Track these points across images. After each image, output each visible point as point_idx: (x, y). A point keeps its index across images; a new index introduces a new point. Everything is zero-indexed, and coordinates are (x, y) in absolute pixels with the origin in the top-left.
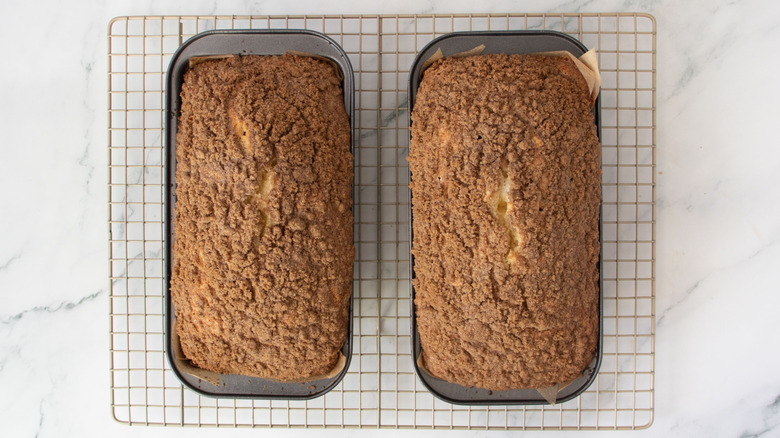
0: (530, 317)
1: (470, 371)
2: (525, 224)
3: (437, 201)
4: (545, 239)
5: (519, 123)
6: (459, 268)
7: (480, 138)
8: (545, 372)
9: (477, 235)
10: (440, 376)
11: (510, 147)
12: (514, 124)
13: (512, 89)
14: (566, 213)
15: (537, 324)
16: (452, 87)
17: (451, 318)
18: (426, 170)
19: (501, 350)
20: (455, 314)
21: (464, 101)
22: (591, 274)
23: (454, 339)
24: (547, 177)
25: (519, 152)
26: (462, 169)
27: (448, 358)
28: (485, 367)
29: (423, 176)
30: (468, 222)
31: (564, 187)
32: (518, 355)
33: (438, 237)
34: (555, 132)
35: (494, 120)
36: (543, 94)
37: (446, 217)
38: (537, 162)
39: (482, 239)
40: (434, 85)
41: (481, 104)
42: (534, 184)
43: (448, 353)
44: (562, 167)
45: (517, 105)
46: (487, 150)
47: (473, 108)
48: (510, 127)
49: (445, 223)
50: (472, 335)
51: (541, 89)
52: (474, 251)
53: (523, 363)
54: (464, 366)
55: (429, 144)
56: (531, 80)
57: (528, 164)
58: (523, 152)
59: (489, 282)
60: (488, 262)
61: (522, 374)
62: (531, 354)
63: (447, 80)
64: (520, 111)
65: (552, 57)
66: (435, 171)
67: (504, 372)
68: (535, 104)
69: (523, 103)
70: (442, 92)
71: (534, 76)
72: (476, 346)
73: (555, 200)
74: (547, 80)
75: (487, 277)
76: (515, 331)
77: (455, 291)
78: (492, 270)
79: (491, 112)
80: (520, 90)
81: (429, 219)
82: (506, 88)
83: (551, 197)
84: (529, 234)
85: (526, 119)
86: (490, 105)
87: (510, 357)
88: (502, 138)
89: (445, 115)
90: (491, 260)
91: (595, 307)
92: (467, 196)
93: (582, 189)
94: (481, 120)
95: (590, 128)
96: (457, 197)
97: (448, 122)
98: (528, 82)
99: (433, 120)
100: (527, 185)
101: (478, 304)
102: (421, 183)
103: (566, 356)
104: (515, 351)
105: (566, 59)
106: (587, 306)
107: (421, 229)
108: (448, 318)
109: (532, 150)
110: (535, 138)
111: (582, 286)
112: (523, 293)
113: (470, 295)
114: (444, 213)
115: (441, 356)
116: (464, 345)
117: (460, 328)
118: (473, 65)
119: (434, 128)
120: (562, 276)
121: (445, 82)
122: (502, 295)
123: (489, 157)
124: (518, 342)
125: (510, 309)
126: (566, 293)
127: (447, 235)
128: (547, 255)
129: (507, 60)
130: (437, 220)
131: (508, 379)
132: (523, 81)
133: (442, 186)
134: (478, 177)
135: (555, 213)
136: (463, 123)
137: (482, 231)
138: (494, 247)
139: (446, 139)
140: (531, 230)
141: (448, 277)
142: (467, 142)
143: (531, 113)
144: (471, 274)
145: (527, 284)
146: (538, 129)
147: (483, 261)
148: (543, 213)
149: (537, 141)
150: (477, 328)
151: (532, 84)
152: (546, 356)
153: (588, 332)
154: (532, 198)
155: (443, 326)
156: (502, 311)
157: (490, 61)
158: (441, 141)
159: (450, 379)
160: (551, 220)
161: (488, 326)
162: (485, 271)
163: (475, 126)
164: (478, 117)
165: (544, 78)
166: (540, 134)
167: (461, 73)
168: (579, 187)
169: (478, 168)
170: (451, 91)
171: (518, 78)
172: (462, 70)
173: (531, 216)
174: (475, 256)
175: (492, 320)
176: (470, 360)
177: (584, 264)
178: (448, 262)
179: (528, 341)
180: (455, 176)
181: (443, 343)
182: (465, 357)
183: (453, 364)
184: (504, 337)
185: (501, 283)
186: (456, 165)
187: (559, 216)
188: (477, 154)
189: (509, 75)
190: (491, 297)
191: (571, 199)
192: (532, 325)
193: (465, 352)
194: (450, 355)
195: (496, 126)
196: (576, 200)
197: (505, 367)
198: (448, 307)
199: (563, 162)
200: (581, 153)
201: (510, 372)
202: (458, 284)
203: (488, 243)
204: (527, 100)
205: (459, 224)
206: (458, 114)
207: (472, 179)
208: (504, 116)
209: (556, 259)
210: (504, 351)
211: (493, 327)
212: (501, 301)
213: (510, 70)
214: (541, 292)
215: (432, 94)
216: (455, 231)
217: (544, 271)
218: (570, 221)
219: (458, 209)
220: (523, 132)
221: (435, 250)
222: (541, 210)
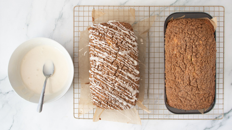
0: (198, 90)
1: (181, 105)
2: (197, 64)
3: (174, 58)
4: (202, 68)
5: (196, 37)
6: (180, 76)
7: (186, 41)
8: (201, 105)
9: (186, 67)
10: (172, 106)
11: (194, 44)
12: (195, 37)
13: (194, 28)
14: (208, 62)
15: (200, 92)
16: (177, 27)
17: (177, 90)
18: (170, 49)
19: (190, 99)
20: (178, 89)
21: (181, 31)
22: (213, 78)
23: (177, 96)
24: (203, 52)
25: (196, 45)
26: (181, 49)
27: (175, 101)
28: (185, 104)
29: (169, 51)
30: (183, 64)
31: (207, 54)
32: (195, 100)
33: (174, 68)
34: (205, 40)
35: (189, 36)
36: (202, 29)
37: (177, 63)
38: (201, 48)
39: (187, 68)
40: (171, 27)
41: (186, 32)
42: (199, 54)
43: (175, 100)
44: (207, 49)
45: (196, 32)
46: (188, 44)
47: (183, 33)
48: (194, 38)
49: (176, 64)
50: (183, 95)
51: (201, 28)
52: (185, 72)
53: (196, 103)
54: (180, 104)
55: (171, 43)
56: (199, 25)
57: (198, 48)
58: (197, 45)
59: (188, 80)
60: (188, 75)
61: (195, 106)
62: (198, 100)
63: (176, 25)
64: (196, 34)
65: (203, 19)
66: (173, 50)
67: (190, 105)
68: (200, 32)
69: (197, 32)
70: (174, 29)
71: (199, 24)
72: (183, 98)
73: (205, 58)
74: (203, 26)
75: (188, 79)
76: (194, 94)
77: (178, 83)
78: (189, 77)
79: (188, 34)
80: (196, 28)
81: (171, 63)
82: (192, 27)
83: (204, 57)
84: (198, 67)
85: (198, 36)
86: (188, 32)
87: (192, 101)
88: (192, 41)
89: (176, 35)
90: (189, 74)
91: (214, 87)
92: (183, 57)
93: (212, 55)
94: (186, 36)
95: (213, 39)
96: (180, 57)
97: (177, 37)
98: (198, 26)
99: (172, 36)
100: (197, 54)
101: (185, 86)
102: (169, 53)
103: (207, 101)
104: (194, 99)
105: (207, 20)
106: (213, 87)
107: (169, 66)
108: (176, 90)
109: (199, 45)
110: (200, 41)
111: (211, 82)
112: (197, 83)
113: (183, 84)
114: (176, 61)
115: (173, 101)
116: (180, 98)
117: (179, 94)
118: (182, 21)
119: (173, 38)
120: (207, 79)
121: (175, 26)
122: (192, 84)
123: (189, 46)
124: (195, 97)
125: (193, 88)
126: (207, 83)
127: (177, 68)
128: (203, 73)
129: (192, 20)
130: (174, 64)
131: (191, 107)
132: (196, 25)
133: (175, 54)
134: (186, 52)
135: (205, 62)
136: (181, 37)
137: (188, 66)
138: (191, 71)
139: (176, 41)
140: (198, 66)
141: (177, 79)
142: (182, 42)
143: (199, 34)
144: (183, 78)
145: (198, 81)
146: (201, 39)
147: (187, 74)
148: (202, 61)
149: (201, 42)
150: (184, 93)
151: (199, 26)
152: (202, 101)
153: (213, 94)
154: (199, 57)
155: (174, 92)
156: (191, 88)
157: (187, 20)
158: (175, 42)
159: (175, 107)
160: (204, 63)
161: (187, 93)
162: (188, 77)
163: (184, 38)
164: (185, 35)
165: (202, 25)
166: (201, 40)
167: (179, 23)
168: (211, 55)
169: (185, 49)
170: (177, 28)
171: (195, 25)
172: (180, 23)
173: (199, 62)
174: (185, 73)
175: (188, 91)
176: (181, 102)
177: (212, 76)
178: (177, 74)
179: (198, 96)
180: (179, 51)
181: (174, 97)
182: (180, 101)
183: (176, 103)
184: (191, 96)
185: (191, 81)
186: (179, 48)
187: (206, 63)
188: (185, 45)
189: (193, 24)
190: (189, 84)
191: (209, 58)
192: (199, 92)
193: (180, 99)
194: (176, 101)
195: (190, 38)
196: (210, 58)
197: (191, 103)
198: (175, 87)
199: (208, 48)
200: (212, 45)
201: (192, 105)
202: (179, 81)
203: (189, 69)
204: (198, 31)
205: (181, 64)
206: (179, 34)
207: (185, 52)
208: (192, 35)
209: (205, 74)
210: (191, 99)
211: (189, 93)
212: (191, 85)
213: (193, 23)
214: (201, 83)
215: (171, 29)
216: (179, 66)
217: (202, 77)
218: (209, 64)
219: (180, 60)
220: (197, 40)
221: (173, 72)
222: (201, 61)
